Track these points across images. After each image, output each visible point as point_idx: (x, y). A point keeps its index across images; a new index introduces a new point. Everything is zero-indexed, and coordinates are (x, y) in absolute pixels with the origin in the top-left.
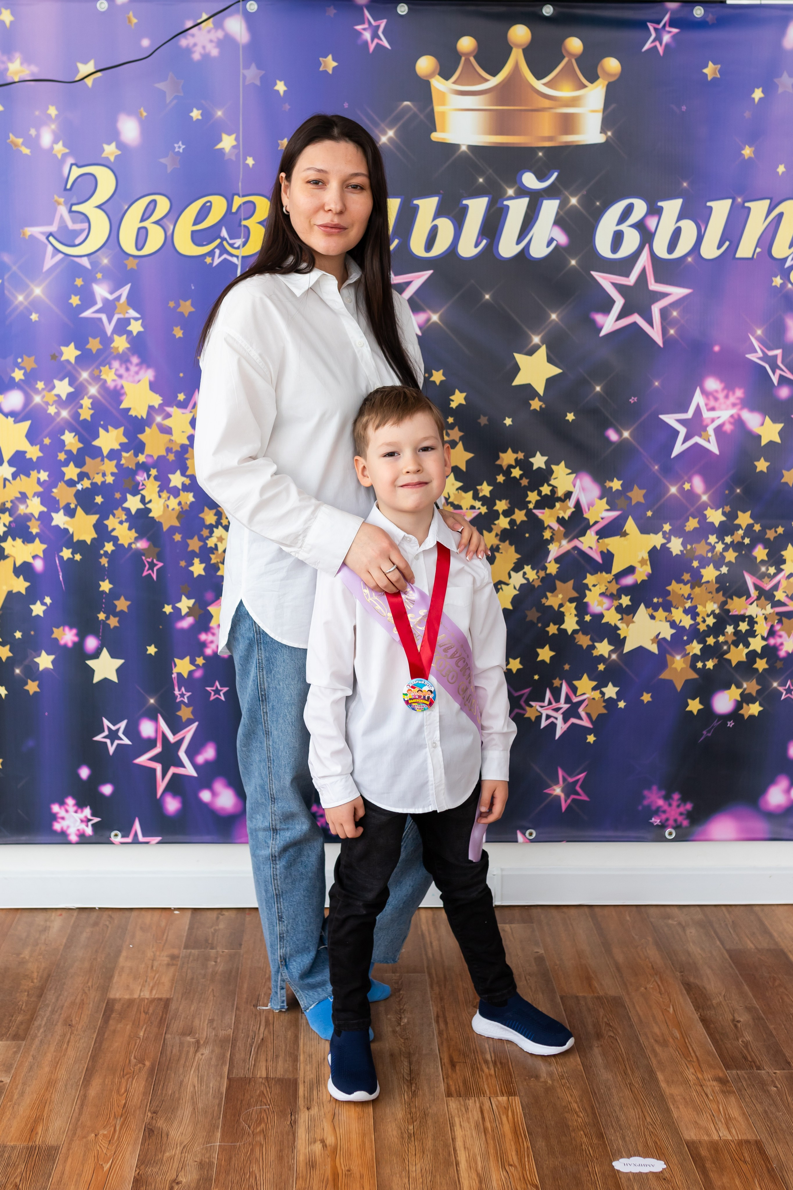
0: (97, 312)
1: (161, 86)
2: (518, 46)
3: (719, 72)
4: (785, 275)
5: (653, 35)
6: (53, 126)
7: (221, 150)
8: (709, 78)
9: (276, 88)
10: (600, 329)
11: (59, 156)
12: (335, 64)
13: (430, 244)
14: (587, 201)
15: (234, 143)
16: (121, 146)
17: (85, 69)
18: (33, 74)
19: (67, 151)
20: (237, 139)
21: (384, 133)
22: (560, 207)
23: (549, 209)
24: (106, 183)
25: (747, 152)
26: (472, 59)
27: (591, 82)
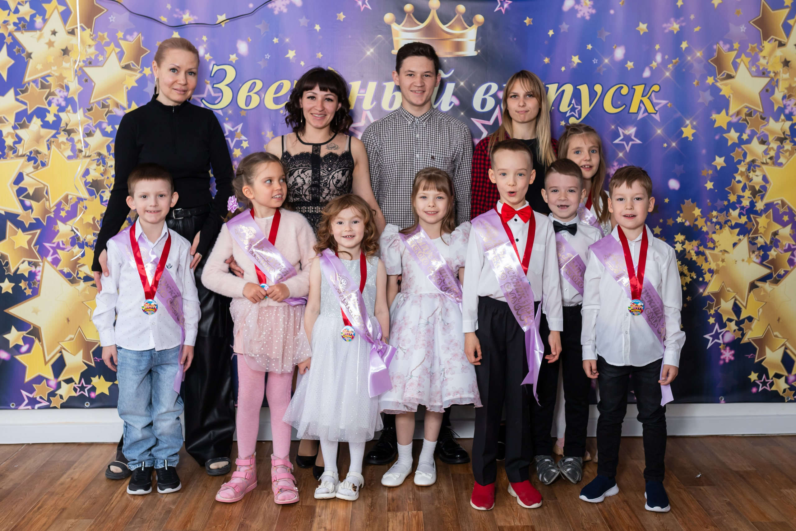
1: (259, 26)
2: (434, 9)
3: (532, 21)
4: (567, 120)
5: (500, 4)
6: (205, 46)
7: (288, 58)
8: (527, 25)
9: (316, 28)
11: (208, 60)
12: (344, 17)
13: (391, 105)
14: (468, 84)
15: (295, 55)
16: (238, 55)
17: (221, 18)
18: (195, 20)
19: (212, 58)
20: (296, 53)
21: (369, 50)
22: (456, 86)
23: (450, 87)
24: (231, 73)
25: (546, 60)
26: (411, 15)
27: (470, 26)
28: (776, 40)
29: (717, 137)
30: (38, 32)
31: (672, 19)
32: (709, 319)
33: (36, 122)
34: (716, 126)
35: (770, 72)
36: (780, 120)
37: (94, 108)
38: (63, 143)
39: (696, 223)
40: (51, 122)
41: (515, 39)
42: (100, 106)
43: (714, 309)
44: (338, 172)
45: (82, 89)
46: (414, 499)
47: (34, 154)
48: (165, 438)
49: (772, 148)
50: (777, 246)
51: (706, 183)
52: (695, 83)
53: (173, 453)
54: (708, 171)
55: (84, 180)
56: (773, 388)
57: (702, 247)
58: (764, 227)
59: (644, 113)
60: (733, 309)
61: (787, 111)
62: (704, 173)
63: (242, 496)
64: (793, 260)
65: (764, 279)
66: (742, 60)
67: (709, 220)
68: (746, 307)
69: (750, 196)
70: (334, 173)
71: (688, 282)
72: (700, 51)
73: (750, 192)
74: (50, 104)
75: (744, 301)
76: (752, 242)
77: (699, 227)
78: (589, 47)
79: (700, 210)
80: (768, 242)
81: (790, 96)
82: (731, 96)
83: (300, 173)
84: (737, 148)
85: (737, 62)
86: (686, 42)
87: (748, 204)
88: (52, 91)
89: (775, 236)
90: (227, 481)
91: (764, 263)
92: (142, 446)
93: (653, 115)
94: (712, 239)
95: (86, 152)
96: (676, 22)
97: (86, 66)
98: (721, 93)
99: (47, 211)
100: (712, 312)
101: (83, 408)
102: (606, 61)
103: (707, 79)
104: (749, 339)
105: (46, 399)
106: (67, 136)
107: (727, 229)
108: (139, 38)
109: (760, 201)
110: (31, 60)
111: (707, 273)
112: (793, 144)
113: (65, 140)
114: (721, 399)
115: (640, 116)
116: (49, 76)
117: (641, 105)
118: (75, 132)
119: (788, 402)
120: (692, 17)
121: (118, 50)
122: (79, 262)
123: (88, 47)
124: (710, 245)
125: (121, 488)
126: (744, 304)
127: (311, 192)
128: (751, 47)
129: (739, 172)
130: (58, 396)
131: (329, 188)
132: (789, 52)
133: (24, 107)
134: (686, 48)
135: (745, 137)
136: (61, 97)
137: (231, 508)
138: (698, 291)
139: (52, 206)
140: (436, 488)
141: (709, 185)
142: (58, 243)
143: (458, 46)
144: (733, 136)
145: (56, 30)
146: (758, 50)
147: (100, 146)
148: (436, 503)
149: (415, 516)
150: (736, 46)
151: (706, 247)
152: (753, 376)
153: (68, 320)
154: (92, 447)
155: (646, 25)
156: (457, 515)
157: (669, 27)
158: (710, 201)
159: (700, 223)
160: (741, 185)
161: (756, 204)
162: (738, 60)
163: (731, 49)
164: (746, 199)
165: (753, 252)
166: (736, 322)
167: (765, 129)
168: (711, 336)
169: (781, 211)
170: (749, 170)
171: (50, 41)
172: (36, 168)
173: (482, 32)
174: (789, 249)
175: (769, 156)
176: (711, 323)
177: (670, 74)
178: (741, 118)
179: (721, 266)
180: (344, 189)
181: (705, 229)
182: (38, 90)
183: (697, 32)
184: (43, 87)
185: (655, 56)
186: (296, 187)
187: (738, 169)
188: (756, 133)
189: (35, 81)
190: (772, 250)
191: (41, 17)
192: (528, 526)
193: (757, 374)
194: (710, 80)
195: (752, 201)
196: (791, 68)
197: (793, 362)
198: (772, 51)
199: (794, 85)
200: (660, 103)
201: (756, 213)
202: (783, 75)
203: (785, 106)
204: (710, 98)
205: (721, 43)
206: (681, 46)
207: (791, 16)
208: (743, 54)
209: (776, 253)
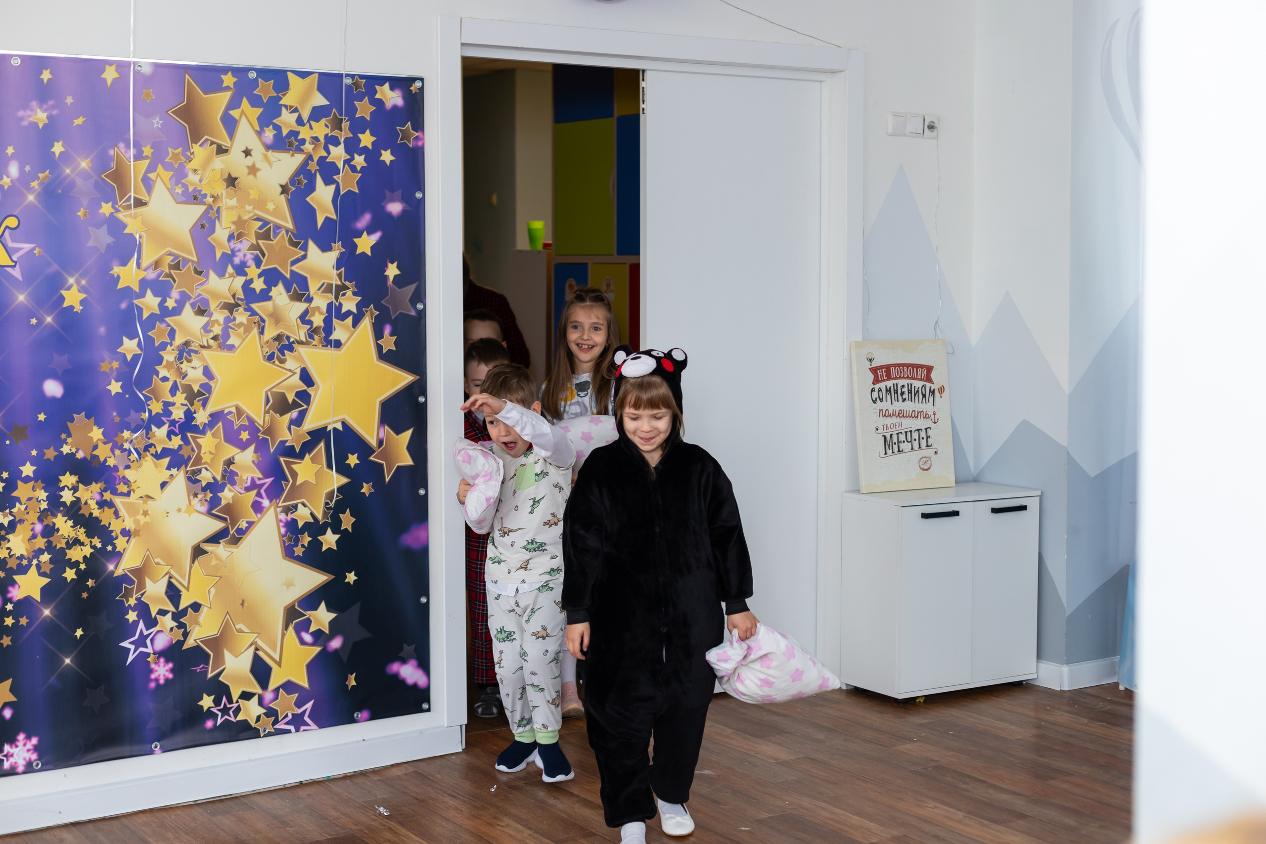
28: (212, 143)
29: (123, 306)
31: (34, 104)
32: (128, 614)
34: (119, 287)
35: (205, 196)
36: (227, 275)
39: (94, 453)
43: (134, 596)
49: (217, 321)
50: (233, 483)
51: (110, 384)
52: (79, 214)
54: (110, 363)
56: (240, 717)
57: (109, 492)
58: (211, 453)
60: (166, 593)
61: (237, 261)
62: (105, 367)
64: (260, 503)
65: (214, 539)
66: (158, 175)
67: (117, 446)
68: (188, 589)
69: (185, 402)
71: (88, 556)
72: (86, 158)
73: (185, 395)
75: (185, 580)
76: (192, 479)
77: (102, 459)
79: (102, 430)
80: (219, 478)
81: (240, 236)
82: (144, 235)
84: (158, 323)
85: (150, 179)
86: (61, 143)
87: (183, 417)
89: (229, 468)
91: (214, 512)
93: (9, 270)
94: (124, 477)
96: (41, 107)
98: (126, 231)
100: (132, 601)
103: (101, 207)
104: (195, 640)
107: (149, 459)
109: (201, 408)
111: (120, 536)
112: (250, 313)
114: (156, 747)
119: (265, 736)
120: (69, 100)
124: (122, 488)
126: (186, 584)
128: (172, 152)
129: (164, 363)
132: (235, 162)
134: (61, 153)
135: (170, 304)
138: (105, 568)
141: (115, 387)
144: (150, 302)
146: (184, 160)
150: (147, 151)
151: (115, 492)
152: (207, 702)
157: (30, 116)
158: (118, 414)
159: (103, 452)
160: (169, 384)
161: (194, 415)
162: (152, 176)
163: (139, 157)
164: (178, 408)
165: (196, 495)
166: (173, 613)
167: (202, 291)
168: (131, 643)
169: (237, 424)
170: (180, 358)
174: (253, 486)
175: (212, 335)
176: (131, 621)
177: (36, 198)
178: (163, 271)
179: (142, 523)
181: (111, 462)
183: (78, 125)
185: (6, 165)
187: (162, 358)
188: (190, 298)
190: (226, 489)
193: (212, 697)
194: (106, 209)
195: (189, 409)
196: (240, 189)
197: (269, 669)
198: (207, 162)
199: (246, 217)
200: (21, 249)
201: (196, 429)
202: (227, 200)
203: (233, 251)
204: (109, 240)
205: (122, 145)
206: (53, 150)
207: (234, 103)
208: (160, 166)
209: (232, 494)
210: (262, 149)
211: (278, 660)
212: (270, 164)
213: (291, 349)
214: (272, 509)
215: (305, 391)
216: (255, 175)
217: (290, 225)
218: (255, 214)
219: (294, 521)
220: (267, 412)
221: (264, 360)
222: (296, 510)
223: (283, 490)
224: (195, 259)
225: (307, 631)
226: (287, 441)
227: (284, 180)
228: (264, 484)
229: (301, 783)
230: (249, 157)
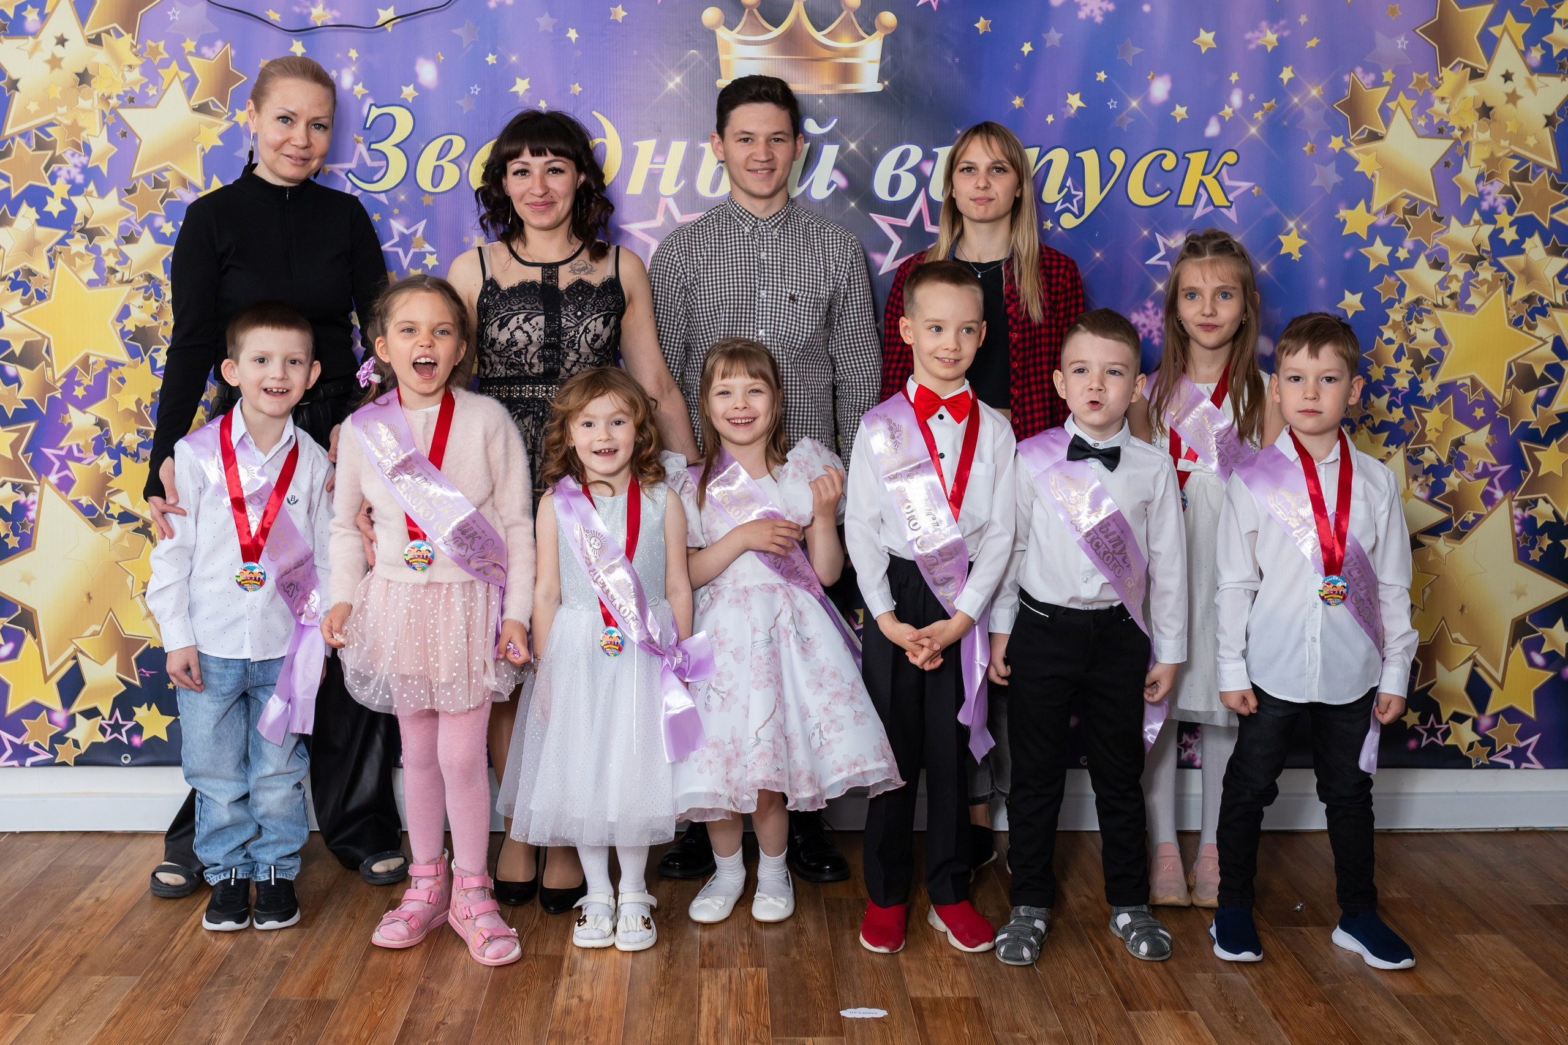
0: (393, 246)
1: (458, 31)
3: (991, 26)
4: (1056, 218)
6: (354, 69)
7: (515, 93)
8: (981, 32)
9: (569, 35)
10: (879, 269)
11: (359, 97)
12: (625, 14)
13: (714, 188)
14: (865, 147)
15: (528, 87)
16: (418, 87)
17: (386, 14)
18: (334, 19)
19: (367, 92)
20: (529, 83)
21: (672, 79)
22: (841, 151)
23: (830, 153)
24: (404, 122)
25: (1018, 102)
26: (755, 11)
27: (869, 34)
28: (1466, 66)
29: (1348, 255)
30: (30, 38)
31: (1264, 24)
33: (27, 215)
34: (1346, 232)
35: (1453, 128)
36: (1472, 223)
37: (139, 187)
38: (79, 255)
40: (56, 215)
41: (957, 60)
42: (150, 185)
44: (595, 319)
45: (116, 150)
46: (750, 945)
47: (23, 276)
48: (274, 823)
49: (1456, 277)
50: (1461, 468)
52: (1304, 149)
53: (288, 852)
55: (119, 326)
56: (1450, 741)
58: (1437, 430)
59: (1206, 206)
61: (1485, 205)
63: (423, 935)
64: (1493, 494)
65: (1435, 530)
66: (1399, 104)
69: (1411, 369)
70: (588, 321)
72: (1317, 85)
73: (1411, 361)
74: (53, 179)
76: (1413, 459)
78: (1102, 76)
80: (1444, 460)
81: (1491, 176)
82: (1377, 173)
83: (521, 322)
84: (1386, 276)
85: (1388, 108)
86: (1290, 68)
87: (1407, 386)
88: (57, 154)
89: (1457, 448)
90: (394, 909)
91: (1436, 499)
92: (231, 839)
93: (1224, 210)
95: (124, 272)
96: (1271, 28)
97: (122, 106)
98: (1357, 169)
99: (47, 387)
101: (118, 765)
102: (1134, 104)
103: (1330, 141)
105: (47, 748)
106: (86, 241)
107: (1364, 433)
108: (227, 51)
109: (1430, 378)
110: (17, 93)
112: (1496, 268)
113: (83, 251)
115: (1199, 212)
116: (51, 124)
117: (1202, 190)
118: (103, 235)
119: (1477, 768)
120: (1303, 19)
121: (185, 75)
122: (109, 484)
123: (126, 69)
125: (192, 919)
127: (543, 359)
128: (1418, 78)
129: (1390, 322)
130: (70, 742)
131: (577, 351)
132: (1492, 88)
133: (4, 185)
134: (1290, 80)
135: (1402, 254)
136: (76, 166)
137: (401, 957)
139: (57, 378)
140: (794, 925)
142: (70, 448)
143: (847, 73)
144: (1379, 251)
145: (66, 37)
146: (1430, 85)
147: (151, 262)
148: (794, 952)
149: (753, 977)
150: (1388, 76)
153: (90, 598)
154: (137, 840)
155: (1212, 34)
156: (833, 975)
157: (1258, 38)
160: (1393, 348)
161: (1422, 385)
162: (1392, 105)
163: (1378, 83)
164: (1402, 376)
165: (1415, 478)
167: (1441, 240)
169: (1471, 398)
170: (1409, 318)
171: (53, 56)
172: (27, 303)
173: (892, 45)
174: (1485, 473)
175: (1448, 292)
177: (1258, 130)
178: (1396, 217)
180: (607, 353)
182: (30, 151)
183: (1311, 47)
184: (41, 145)
185: (1229, 94)
186: (514, 349)
187: (1387, 317)
188: (1425, 248)
189: (24, 135)
190: (1452, 474)
191: (37, 10)
192: (967, 998)
193: (1418, 714)
194: (1336, 143)
195: (1415, 378)
196: (1495, 121)
197: (1488, 691)
198: (1458, 88)
199: (1500, 154)
200: (1238, 188)
201: (1422, 402)
202: (1480, 134)
203: (1481, 194)
204: (1336, 179)
205: (1359, 70)
206: (1281, 76)
207: (1496, 18)
208: (1401, 94)
209: (1459, 480)
210: (1527, 74)
211: (1500, 680)
212: (1535, 90)
213: (1543, 312)
214: (1506, 502)
215: (1557, 365)
216: (1515, 104)
217: (1554, 164)
218: (1512, 151)
219: (1532, 520)
220: (1507, 387)
221: (1509, 324)
222: (1536, 506)
223: (1521, 481)
224: (1435, 203)
225: (1538, 651)
226: (1530, 423)
227: (1551, 109)
228: (1499, 472)
229: (1517, 829)
230: (1509, 82)
